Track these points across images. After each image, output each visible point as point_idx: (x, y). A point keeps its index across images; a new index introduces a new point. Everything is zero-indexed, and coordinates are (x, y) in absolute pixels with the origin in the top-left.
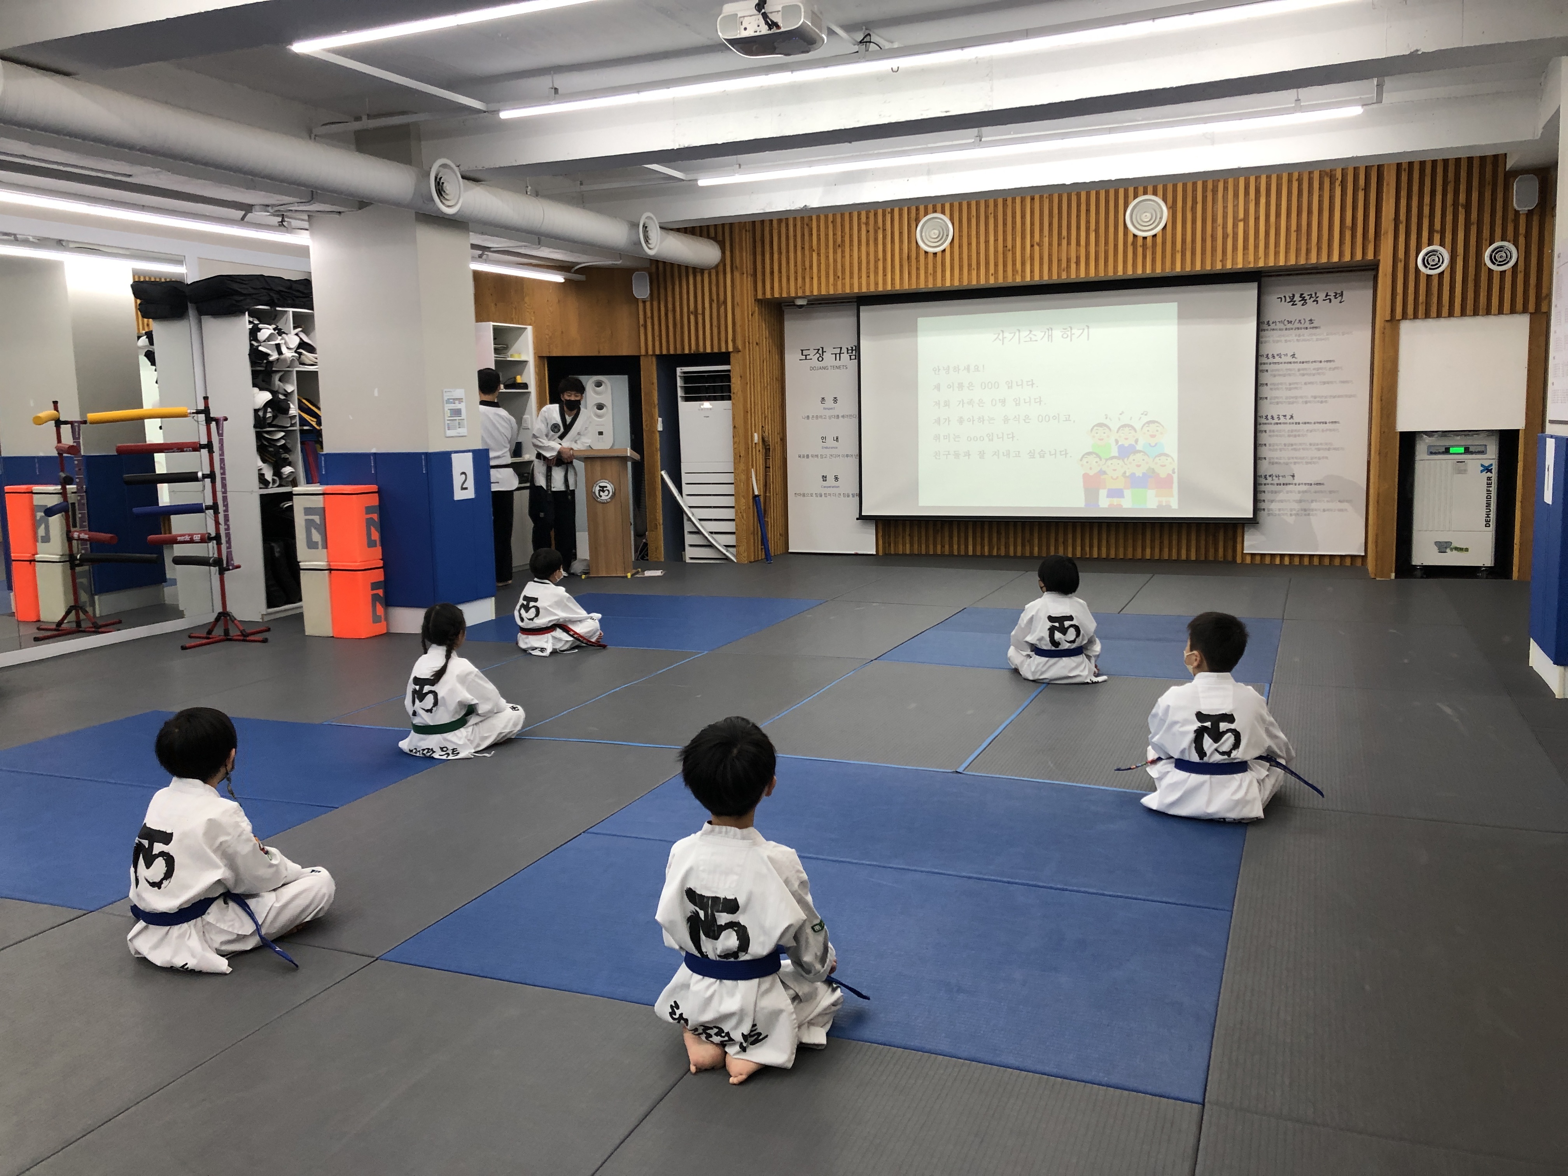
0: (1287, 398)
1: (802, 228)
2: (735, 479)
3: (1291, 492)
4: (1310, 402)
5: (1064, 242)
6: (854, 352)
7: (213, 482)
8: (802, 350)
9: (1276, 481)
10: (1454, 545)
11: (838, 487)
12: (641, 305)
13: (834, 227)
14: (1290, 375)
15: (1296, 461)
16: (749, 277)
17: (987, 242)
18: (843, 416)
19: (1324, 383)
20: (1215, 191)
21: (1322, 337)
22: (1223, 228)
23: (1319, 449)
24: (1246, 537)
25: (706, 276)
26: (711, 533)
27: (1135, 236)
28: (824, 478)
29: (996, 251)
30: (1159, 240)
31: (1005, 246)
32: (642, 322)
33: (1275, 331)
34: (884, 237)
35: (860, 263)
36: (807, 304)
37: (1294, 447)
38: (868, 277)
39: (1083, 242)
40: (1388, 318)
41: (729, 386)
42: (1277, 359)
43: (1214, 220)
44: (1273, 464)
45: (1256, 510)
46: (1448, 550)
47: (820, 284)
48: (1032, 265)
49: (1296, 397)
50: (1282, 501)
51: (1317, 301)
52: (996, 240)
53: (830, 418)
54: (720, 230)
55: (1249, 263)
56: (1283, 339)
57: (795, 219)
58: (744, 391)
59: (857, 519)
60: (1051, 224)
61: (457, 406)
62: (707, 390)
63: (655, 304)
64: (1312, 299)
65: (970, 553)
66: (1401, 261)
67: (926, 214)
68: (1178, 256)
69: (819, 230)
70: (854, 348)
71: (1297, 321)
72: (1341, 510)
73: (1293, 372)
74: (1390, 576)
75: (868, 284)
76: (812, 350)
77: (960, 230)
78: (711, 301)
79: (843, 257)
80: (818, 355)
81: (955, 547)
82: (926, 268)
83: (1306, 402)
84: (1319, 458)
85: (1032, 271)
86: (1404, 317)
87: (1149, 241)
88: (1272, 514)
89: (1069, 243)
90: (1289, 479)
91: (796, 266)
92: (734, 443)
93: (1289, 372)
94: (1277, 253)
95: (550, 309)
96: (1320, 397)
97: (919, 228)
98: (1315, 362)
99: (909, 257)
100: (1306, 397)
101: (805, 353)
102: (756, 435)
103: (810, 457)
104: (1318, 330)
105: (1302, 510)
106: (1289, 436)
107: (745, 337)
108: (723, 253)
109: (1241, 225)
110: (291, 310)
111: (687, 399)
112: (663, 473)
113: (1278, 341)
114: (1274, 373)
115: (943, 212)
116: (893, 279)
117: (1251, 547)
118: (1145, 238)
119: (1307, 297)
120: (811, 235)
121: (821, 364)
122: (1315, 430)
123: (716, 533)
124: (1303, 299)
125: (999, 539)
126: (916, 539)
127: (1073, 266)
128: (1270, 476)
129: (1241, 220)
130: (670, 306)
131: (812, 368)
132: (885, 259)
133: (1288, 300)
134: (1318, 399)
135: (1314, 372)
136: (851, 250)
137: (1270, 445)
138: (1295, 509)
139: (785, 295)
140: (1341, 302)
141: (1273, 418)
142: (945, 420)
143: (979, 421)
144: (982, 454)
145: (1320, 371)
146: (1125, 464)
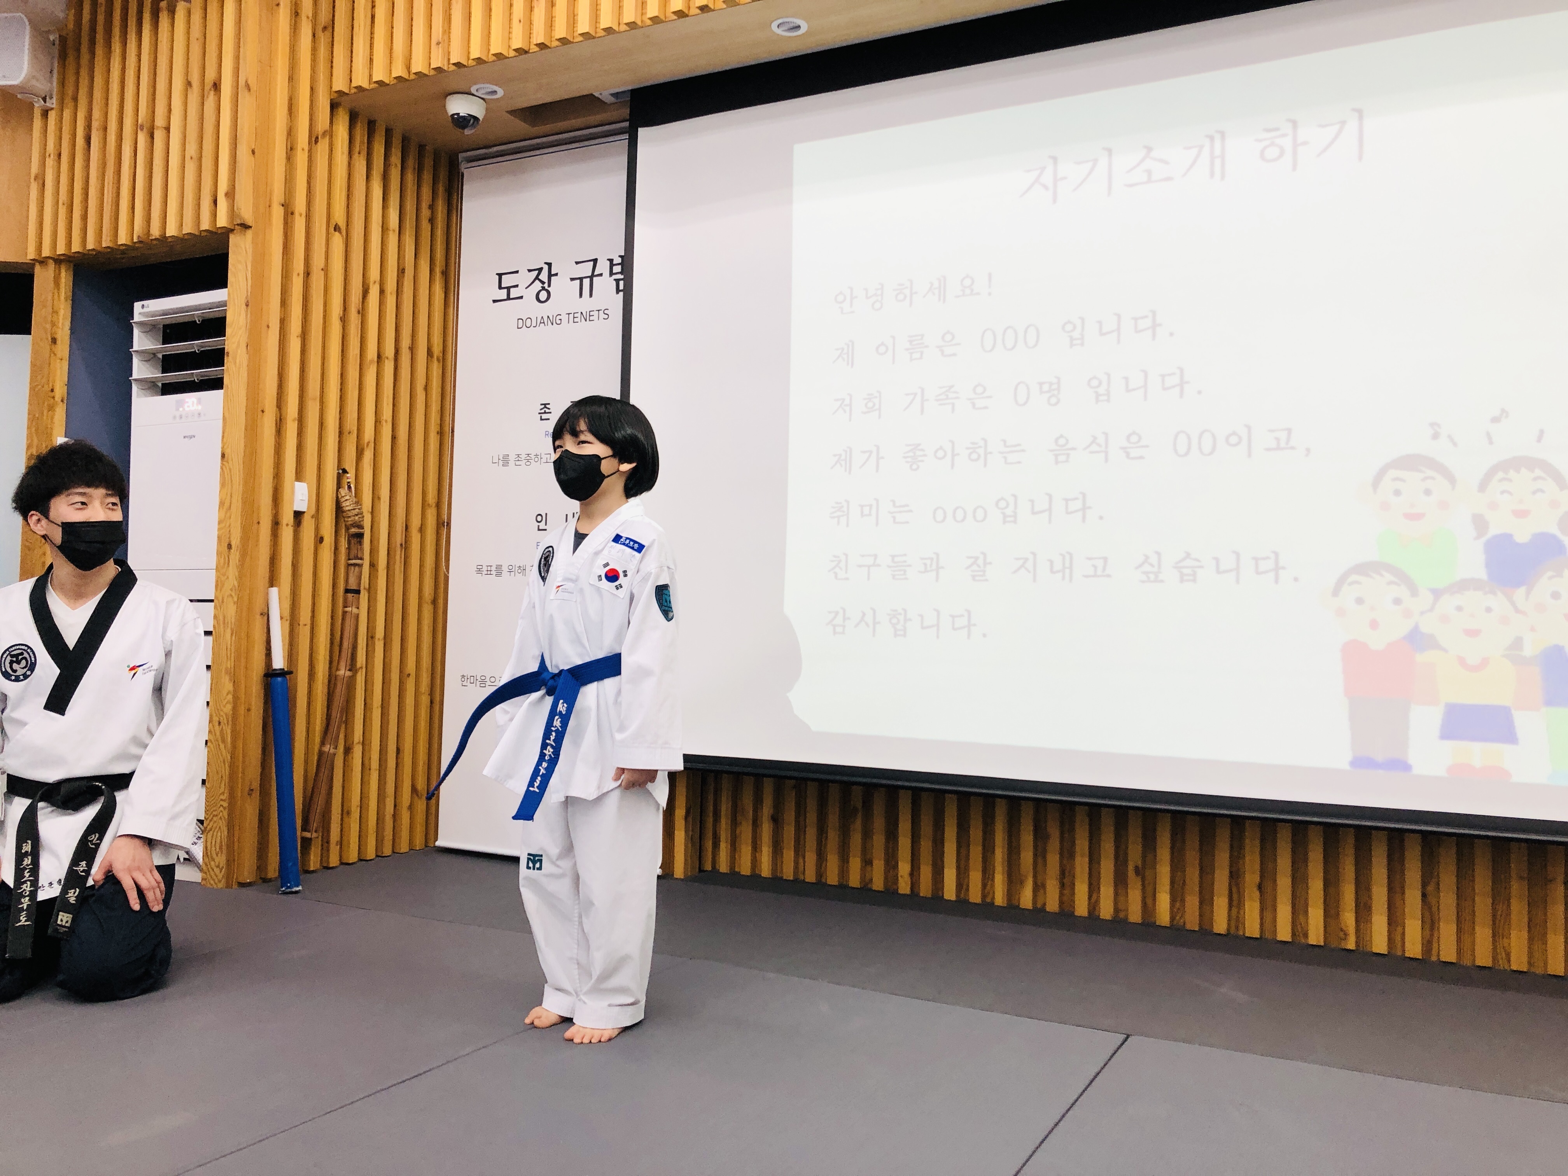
6: (619, 271)
8: (500, 275)
12: (38, 123)
70: (620, 258)
76: (523, 272)
78: (187, 86)
80: (538, 285)
81: (904, 868)
101: (507, 281)
102: (300, 489)
107: (267, 189)
111: (157, 387)
121: (543, 308)
126: (790, 832)
131: (522, 323)
142: (867, 455)
143: (974, 456)
144: (978, 566)
146: (1517, 611)
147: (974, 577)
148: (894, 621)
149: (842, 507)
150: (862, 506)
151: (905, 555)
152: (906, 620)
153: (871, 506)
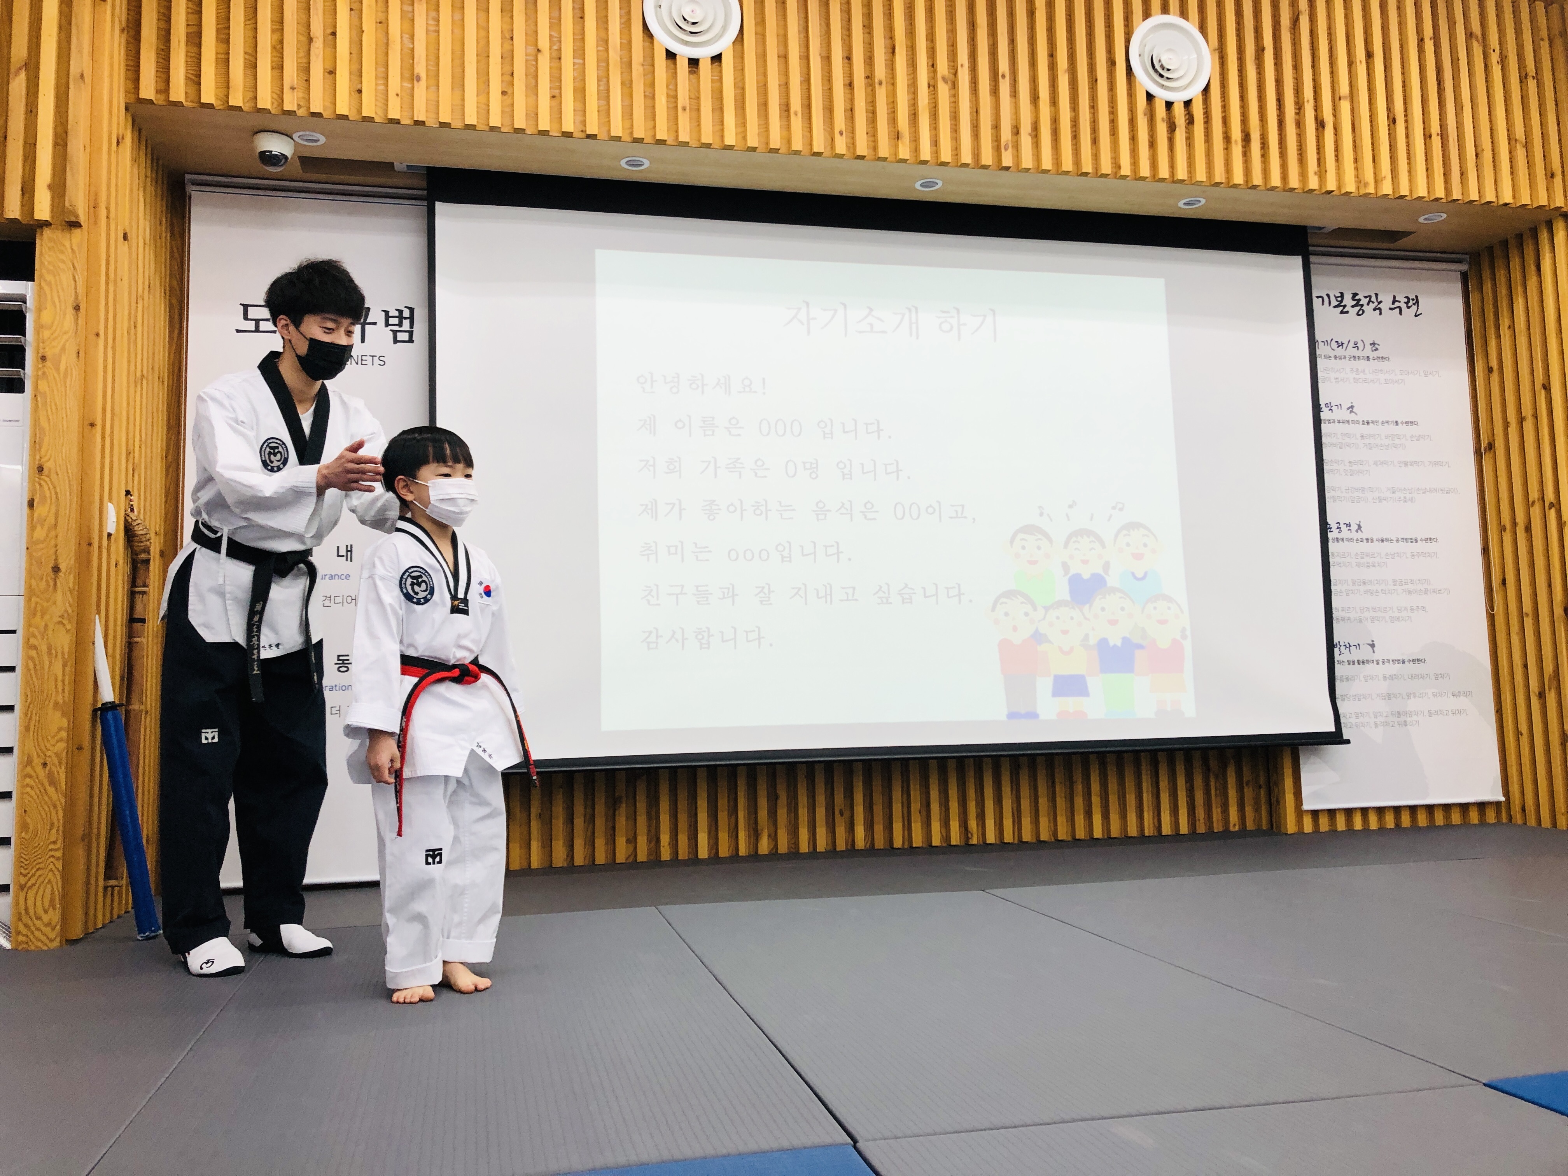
0: (1347, 490)
2: (29, 655)
3: (1372, 677)
6: (406, 324)
8: (246, 307)
14: (1349, 445)
15: (1373, 614)
19: (1406, 464)
21: (1393, 377)
22: (1314, 108)
23: (1410, 593)
24: (1304, 776)
27: (1150, 96)
30: (1198, 113)
37: (1368, 587)
38: (508, 94)
45: (1335, 714)
49: (1363, 490)
50: (1359, 697)
51: (1380, 309)
55: (1366, 185)
56: (1332, 375)
64: (1372, 306)
65: (703, 852)
70: (406, 313)
71: (1352, 344)
72: (1459, 712)
73: (1353, 440)
77: (759, 16)
81: (665, 839)
82: (671, 95)
84: (1411, 610)
87: (1178, 111)
90: (1364, 653)
92: (35, 524)
93: (1347, 440)
94: (1411, 173)
96: (1400, 490)
98: (1387, 422)
99: (622, 60)
102: (108, 512)
104: (1386, 363)
105: (1393, 714)
106: (1358, 565)
113: (1325, 380)
117: (1318, 794)
118: (1169, 105)
119: (1364, 301)
122: (1399, 555)
124: (1358, 304)
129: (1344, 98)
133: (1334, 303)
134: (1397, 495)
135: (1387, 442)
138: (1380, 713)
140: (1416, 316)
142: (671, 506)
143: (758, 512)
144: (765, 594)
145: (1397, 441)
146: (1086, 619)
147: (761, 602)
148: (700, 637)
149: (651, 547)
150: (669, 547)
151: (707, 586)
152: (709, 636)
153: (676, 547)
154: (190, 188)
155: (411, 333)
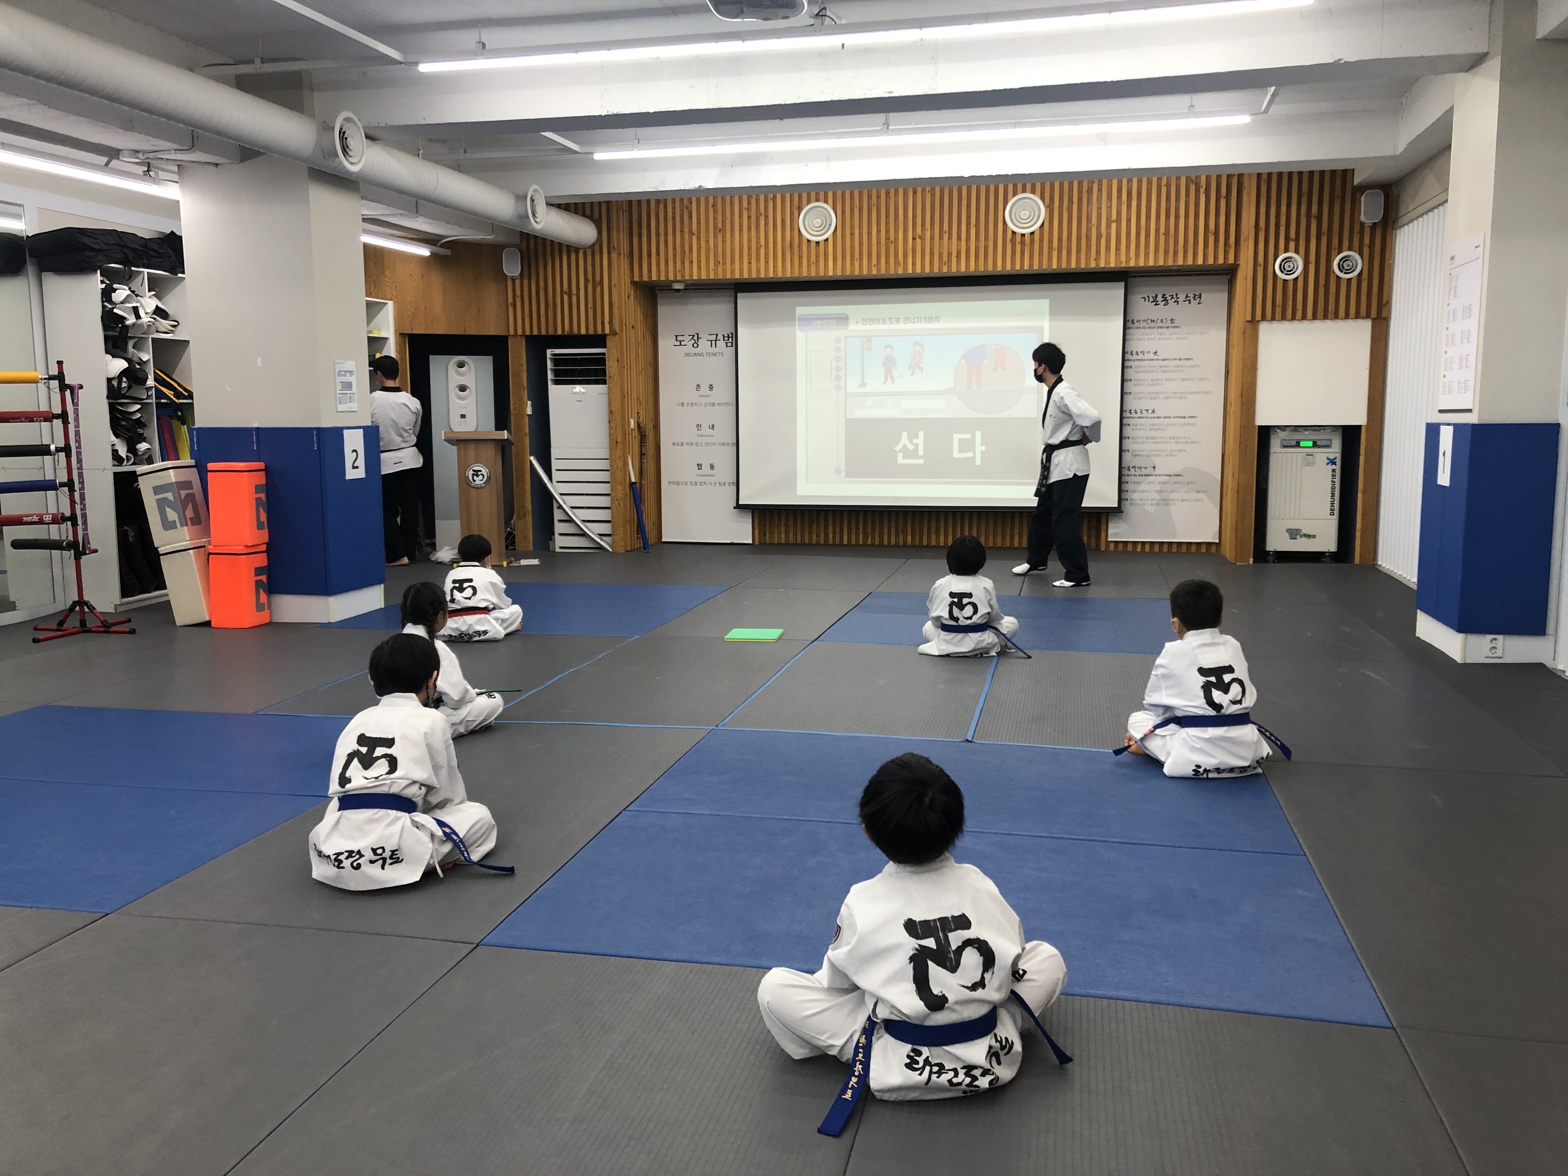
0: (1149, 393)
1: (682, 211)
2: (611, 466)
3: (1152, 483)
4: (1170, 397)
5: (946, 236)
6: (730, 339)
7: (68, 456)
8: (676, 336)
9: (1138, 472)
10: (1304, 531)
11: (713, 476)
12: (510, 283)
13: (715, 212)
14: (1152, 371)
15: (1156, 453)
16: (626, 258)
17: (869, 233)
18: (719, 404)
19: (1184, 380)
20: (1090, 191)
21: (1181, 336)
22: (1097, 228)
23: (1178, 443)
24: (1109, 525)
25: (581, 255)
26: (584, 521)
27: (1014, 233)
28: (700, 466)
29: (879, 243)
30: (1037, 237)
31: (888, 238)
32: (510, 301)
33: (1139, 330)
34: (766, 224)
35: (741, 249)
36: (685, 289)
37: (1155, 440)
38: (750, 263)
39: (964, 237)
40: (1250, 319)
41: (604, 370)
42: (1141, 356)
43: (1089, 220)
44: (1135, 456)
45: (1120, 500)
46: (1298, 537)
47: (699, 268)
48: (914, 257)
49: (1158, 393)
50: (1143, 492)
51: (1178, 302)
52: (879, 232)
53: (706, 406)
54: (596, 210)
55: (1121, 263)
56: (1146, 337)
57: (674, 200)
58: (621, 375)
59: (734, 508)
60: (932, 218)
61: (348, 379)
62: (580, 373)
63: (526, 282)
64: (1173, 300)
65: (845, 542)
66: (1260, 266)
67: (809, 202)
68: (1055, 254)
69: (699, 214)
70: (730, 335)
71: (1159, 321)
72: (1199, 500)
73: (1155, 369)
74: (1249, 561)
75: (750, 270)
76: (686, 336)
77: (843, 221)
78: (586, 280)
79: (724, 242)
80: (693, 341)
81: (831, 536)
82: (809, 257)
83: (1167, 398)
84: (1178, 451)
85: (914, 264)
86: (1264, 318)
87: (1027, 238)
88: (1134, 504)
89: (950, 238)
90: (1150, 471)
91: (675, 249)
92: (610, 428)
93: (1151, 369)
94: (1147, 254)
95: (413, 283)
96: (1179, 393)
97: (801, 216)
98: (1176, 359)
99: (791, 245)
100: (1166, 393)
101: (679, 338)
102: (632, 421)
103: (685, 445)
104: (1178, 329)
105: (1161, 500)
106: (1151, 430)
107: (622, 321)
108: (600, 232)
109: (1114, 226)
110: (146, 271)
111: (557, 382)
112: (532, 458)
113: (1141, 340)
114: (1137, 369)
115: (826, 202)
116: (775, 267)
117: (1116, 535)
118: (1023, 235)
119: (1169, 298)
120: (691, 218)
121: (697, 350)
122: (1174, 425)
123: (588, 521)
124: (1165, 299)
125: (873, 529)
126: (791, 528)
127: (954, 260)
128: (1133, 467)
129: (1114, 222)
130: (542, 284)
131: (687, 354)
132: (767, 246)
133: (1151, 300)
134: (1177, 395)
135: (1174, 369)
136: (732, 235)
137: (1133, 438)
138: (1155, 500)
139: (663, 278)
140: (1199, 304)
141: (1136, 412)
145: (1180, 369)
154: (657, 292)
155: (732, 343)
